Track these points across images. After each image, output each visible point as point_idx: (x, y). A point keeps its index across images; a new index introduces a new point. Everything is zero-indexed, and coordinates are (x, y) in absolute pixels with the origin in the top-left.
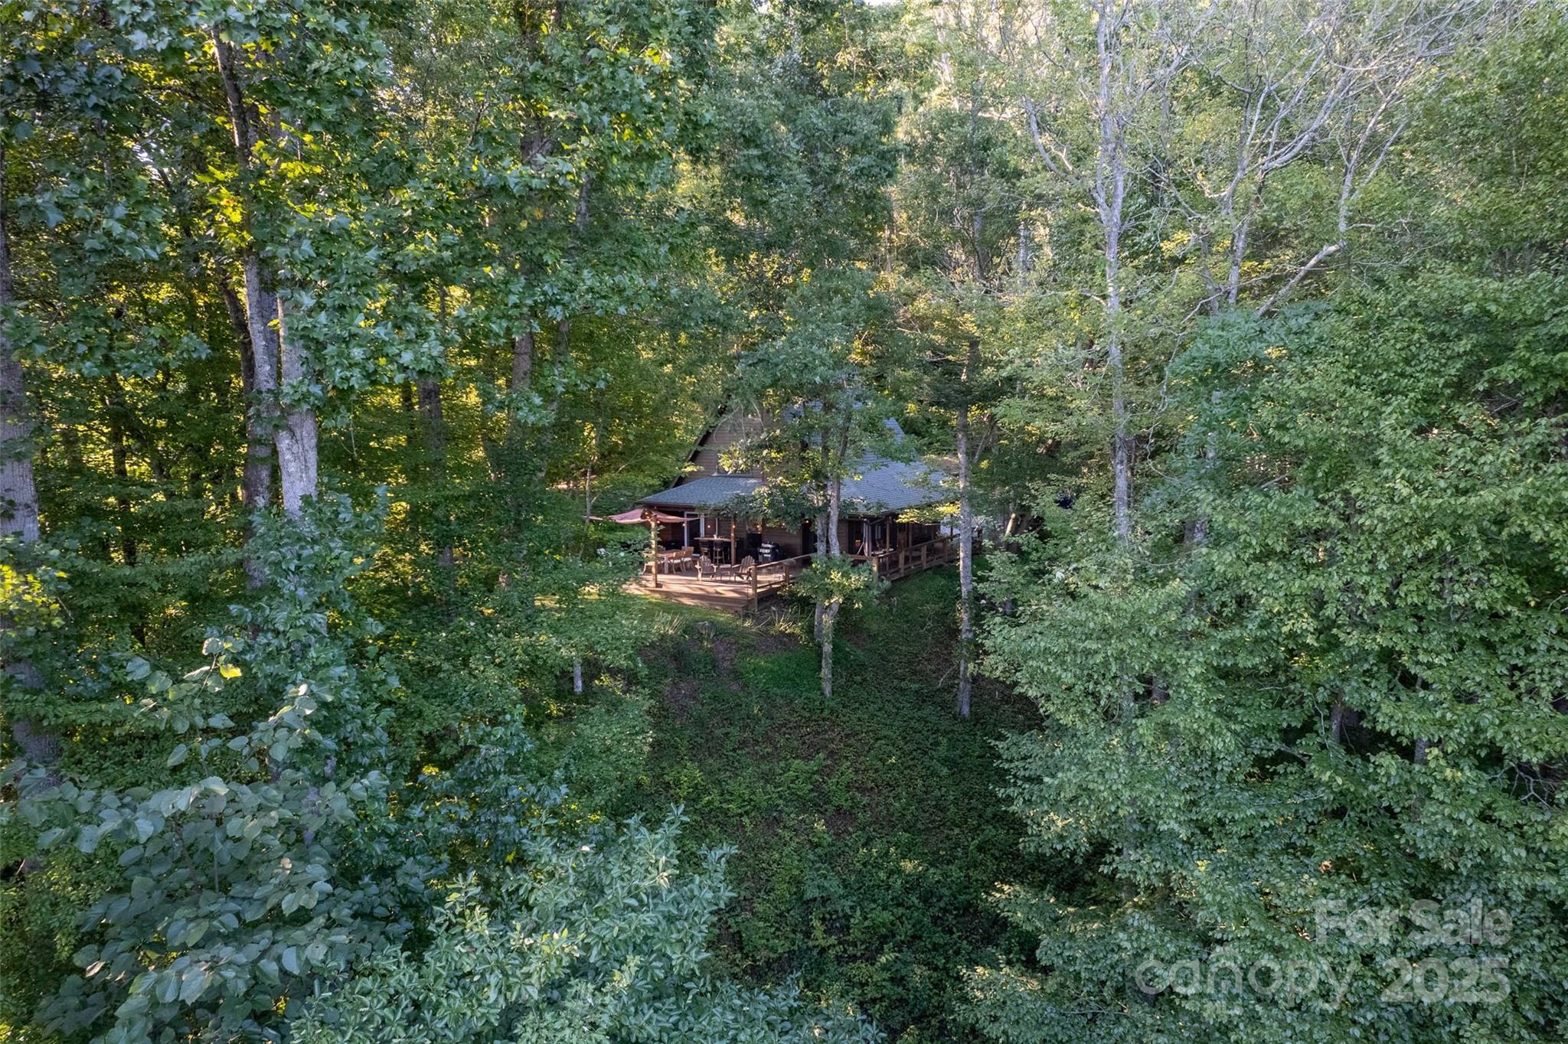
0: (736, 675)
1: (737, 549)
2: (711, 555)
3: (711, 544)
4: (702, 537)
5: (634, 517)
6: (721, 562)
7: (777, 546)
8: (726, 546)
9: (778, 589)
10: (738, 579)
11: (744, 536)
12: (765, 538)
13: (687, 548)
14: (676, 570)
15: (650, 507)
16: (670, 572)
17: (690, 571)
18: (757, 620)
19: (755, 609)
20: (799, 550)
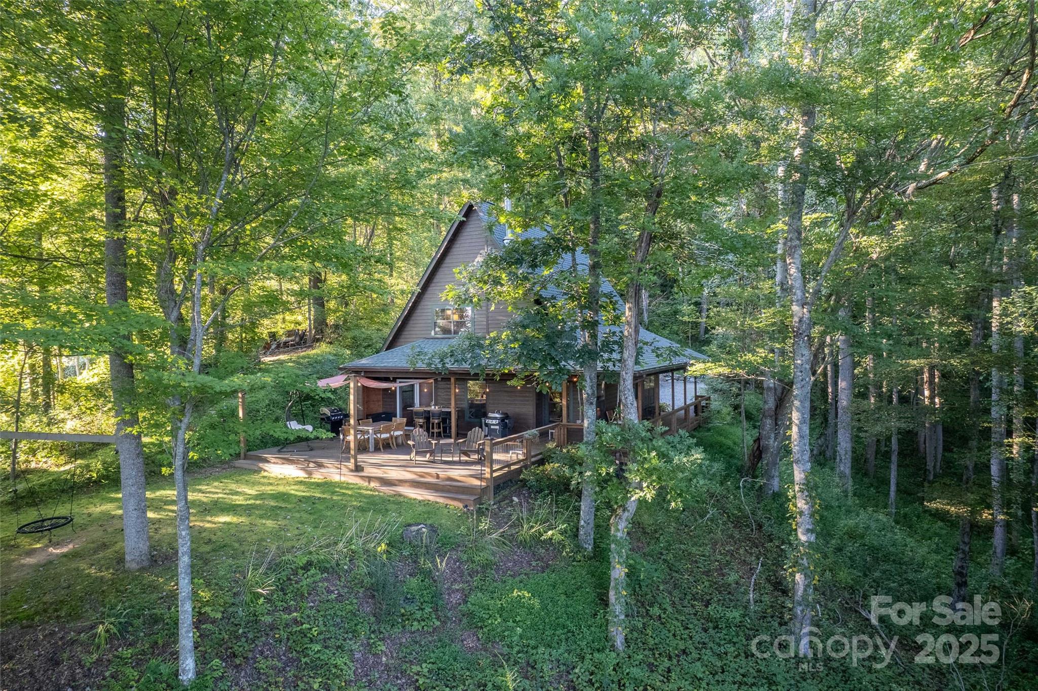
0: (473, 621)
1: (458, 420)
2: (427, 427)
3: (427, 416)
4: (417, 407)
5: (337, 382)
6: (439, 435)
7: (506, 417)
8: (445, 418)
9: (519, 471)
10: (464, 458)
11: (465, 405)
12: (489, 408)
13: (399, 420)
14: (385, 446)
15: (357, 372)
16: (377, 450)
17: (401, 447)
18: (498, 520)
19: (490, 501)
20: (532, 420)
